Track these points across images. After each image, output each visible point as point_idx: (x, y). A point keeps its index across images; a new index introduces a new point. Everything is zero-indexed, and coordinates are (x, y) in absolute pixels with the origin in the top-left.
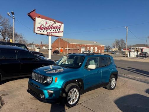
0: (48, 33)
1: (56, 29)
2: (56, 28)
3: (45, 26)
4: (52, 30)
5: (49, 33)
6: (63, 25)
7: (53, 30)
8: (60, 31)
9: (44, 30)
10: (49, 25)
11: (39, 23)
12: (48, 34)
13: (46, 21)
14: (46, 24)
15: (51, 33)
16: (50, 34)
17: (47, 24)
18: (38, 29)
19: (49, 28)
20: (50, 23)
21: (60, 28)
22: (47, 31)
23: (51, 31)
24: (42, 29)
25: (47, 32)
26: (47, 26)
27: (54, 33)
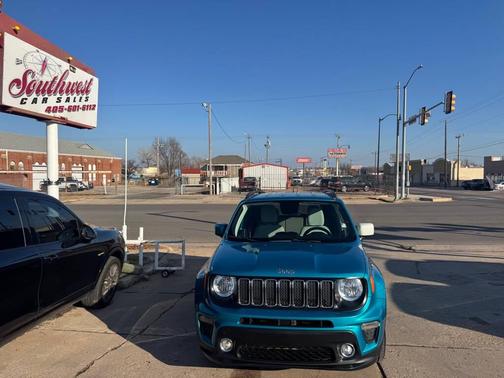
0: (48, 109)
1: (75, 95)
2: (78, 92)
3: (38, 78)
4: (64, 97)
5: (55, 109)
6: (96, 81)
7: (68, 100)
8: (87, 104)
9: (34, 95)
10: (54, 74)
11: (19, 62)
12: (52, 114)
13: (44, 55)
14: (43, 70)
15: (61, 109)
16: (58, 115)
17: (46, 72)
18: (15, 90)
19: (53, 88)
20: (57, 66)
21: (87, 91)
22: (45, 100)
23: (59, 100)
24: (29, 92)
25: (45, 106)
26: (47, 78)
27: (70, 109)
